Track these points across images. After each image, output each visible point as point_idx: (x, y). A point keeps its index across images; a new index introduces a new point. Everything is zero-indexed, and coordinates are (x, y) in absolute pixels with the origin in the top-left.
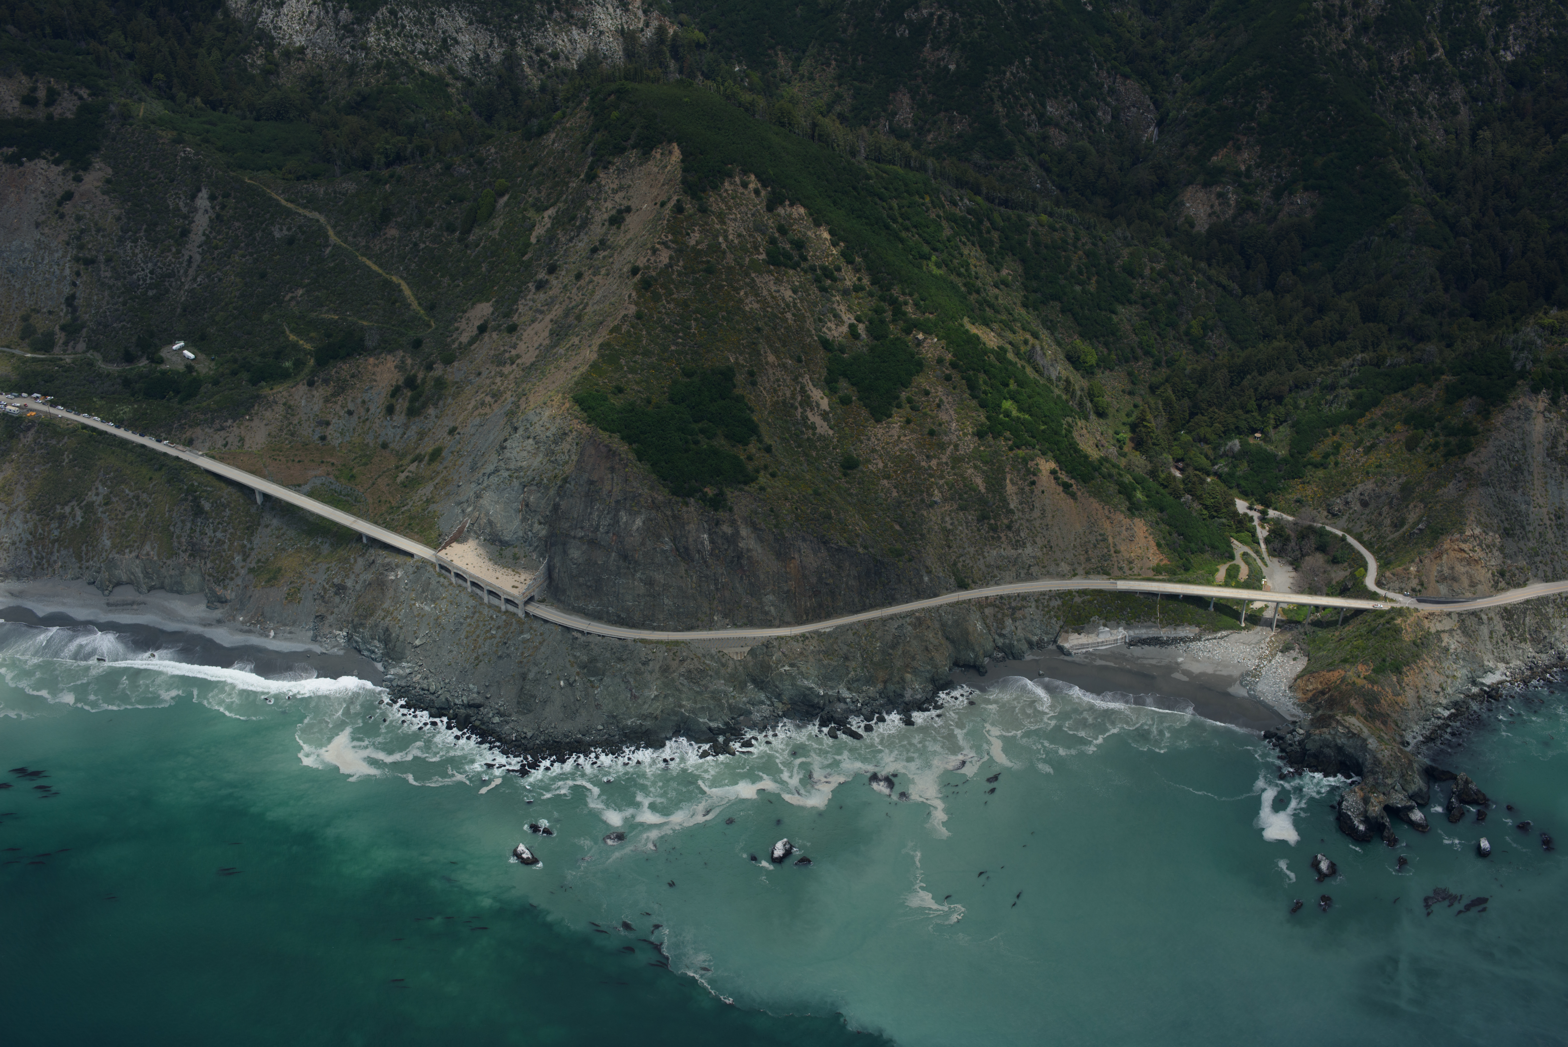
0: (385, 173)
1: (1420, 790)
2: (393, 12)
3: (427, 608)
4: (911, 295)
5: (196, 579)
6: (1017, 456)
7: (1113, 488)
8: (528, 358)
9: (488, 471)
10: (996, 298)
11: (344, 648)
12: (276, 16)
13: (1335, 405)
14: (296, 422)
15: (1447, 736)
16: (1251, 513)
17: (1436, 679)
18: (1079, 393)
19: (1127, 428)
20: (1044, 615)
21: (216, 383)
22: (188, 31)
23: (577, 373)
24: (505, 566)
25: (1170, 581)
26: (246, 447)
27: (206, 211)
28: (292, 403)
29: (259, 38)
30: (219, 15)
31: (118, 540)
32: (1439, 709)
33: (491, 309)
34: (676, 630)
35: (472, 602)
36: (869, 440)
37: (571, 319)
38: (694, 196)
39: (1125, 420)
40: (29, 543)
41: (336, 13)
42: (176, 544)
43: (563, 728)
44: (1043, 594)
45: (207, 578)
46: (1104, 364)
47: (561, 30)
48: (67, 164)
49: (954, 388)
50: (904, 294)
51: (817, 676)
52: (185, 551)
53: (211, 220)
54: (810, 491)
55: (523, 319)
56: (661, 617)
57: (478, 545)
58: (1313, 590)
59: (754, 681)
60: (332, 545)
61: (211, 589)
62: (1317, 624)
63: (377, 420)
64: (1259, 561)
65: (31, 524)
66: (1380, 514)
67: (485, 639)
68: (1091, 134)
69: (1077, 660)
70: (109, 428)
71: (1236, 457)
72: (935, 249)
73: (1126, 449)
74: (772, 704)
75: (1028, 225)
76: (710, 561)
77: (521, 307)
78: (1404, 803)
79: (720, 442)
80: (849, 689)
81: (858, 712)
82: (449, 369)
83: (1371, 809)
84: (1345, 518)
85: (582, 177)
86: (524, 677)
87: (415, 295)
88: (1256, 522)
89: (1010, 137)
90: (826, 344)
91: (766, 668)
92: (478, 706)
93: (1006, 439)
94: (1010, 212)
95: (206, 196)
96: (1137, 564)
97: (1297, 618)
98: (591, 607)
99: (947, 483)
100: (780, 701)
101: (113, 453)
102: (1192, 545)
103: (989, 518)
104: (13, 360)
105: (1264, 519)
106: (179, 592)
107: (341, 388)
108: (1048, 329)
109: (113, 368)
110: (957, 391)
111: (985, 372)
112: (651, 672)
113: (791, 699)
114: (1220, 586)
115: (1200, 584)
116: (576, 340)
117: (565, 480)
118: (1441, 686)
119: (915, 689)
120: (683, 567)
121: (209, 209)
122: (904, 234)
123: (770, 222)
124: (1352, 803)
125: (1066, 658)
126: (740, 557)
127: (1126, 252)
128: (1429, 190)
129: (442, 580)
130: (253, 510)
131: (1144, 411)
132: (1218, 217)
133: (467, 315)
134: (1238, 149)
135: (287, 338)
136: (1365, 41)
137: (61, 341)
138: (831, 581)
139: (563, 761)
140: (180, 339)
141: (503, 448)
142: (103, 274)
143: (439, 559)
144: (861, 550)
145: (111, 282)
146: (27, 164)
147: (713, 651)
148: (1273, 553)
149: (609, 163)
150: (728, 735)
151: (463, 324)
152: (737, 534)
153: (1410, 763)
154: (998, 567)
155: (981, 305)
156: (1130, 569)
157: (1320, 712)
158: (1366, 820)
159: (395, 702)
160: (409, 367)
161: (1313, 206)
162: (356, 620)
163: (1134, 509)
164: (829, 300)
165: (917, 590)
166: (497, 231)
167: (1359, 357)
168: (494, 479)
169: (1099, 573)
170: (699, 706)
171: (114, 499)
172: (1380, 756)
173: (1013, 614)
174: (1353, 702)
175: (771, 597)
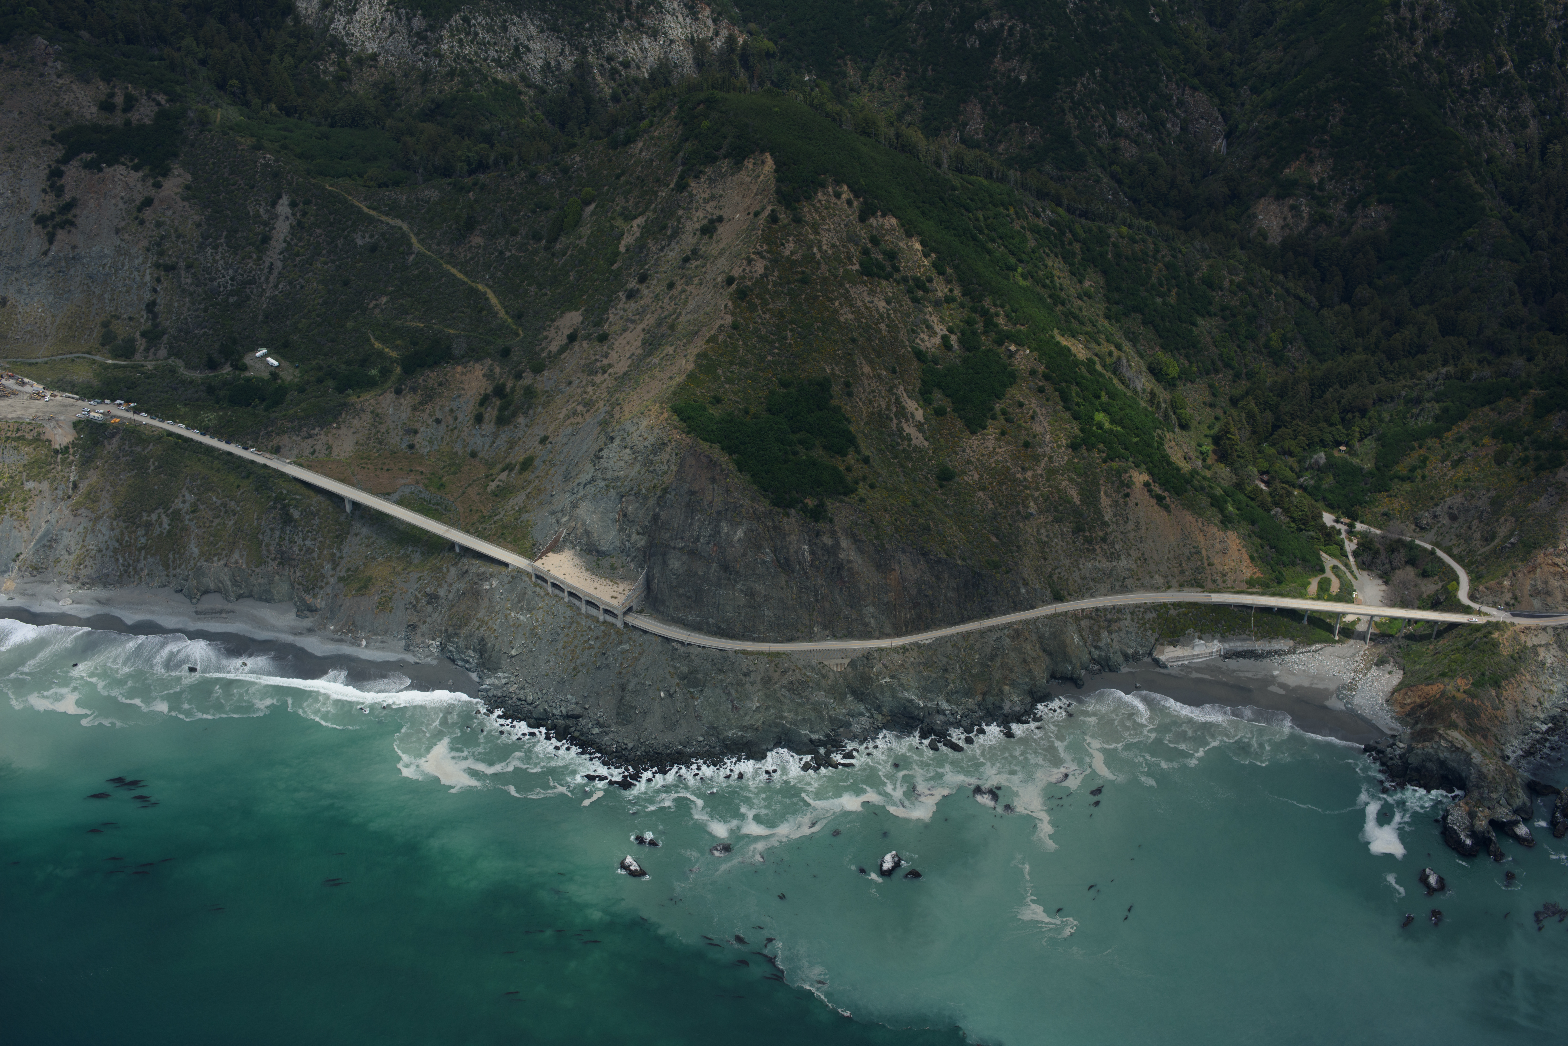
0: (468, 181)
1: (1524, 804)
2: (466, 20)
3: (522, 618)
4: (1002, 306)
5: (285, 588)
6: (1110, 468)
7: (1205, 501)
8: (620, 368)
9: (583, 481)
10: (1080, 310)
11: (438, 658)
12: (348, 23)
13: (1421, 419)
14: (383, 430)
15: (1545, 750)
16: (1338, 526)
17: (1534, 693)
18: (1163, 405)
19: (1209, 440)
20: (1139, 628)
21: (302, 391)
22: (259, 37)
23: (674, 383)
24: (603, 576)
25: (1263, 594)
26: (334, 454)
27: (287, 218)
28: (380, 411)
29: (332, 45)
30: (289, 22)
31: (206, 548)
32: (1537, 724)
33: (581, 318)
34: (776, 641)
35: (569, 613)
36: (964, 451)
37: (664, 329)
38: (788, 206)
39: (1207, 432)
40: (115, 551)
41: (409, 20)
42: (265, 552)
43: (663, 739)
44: (1138, 606)
45: (297, 586)
46: (1186, 376)
47: (632, 38)
48: (146, 170)
49: (1047, 400)
50: (995, 305)
51: (918, 688)
52: (274, 559)
53: (292, 227)
54: (909, 503)
55: (614, 328)
56: (761, 628)
57: (575, 554)
58: (1405, 604)
59: (854, 693)
60: (423, 554)
61: (300, 598)
62: (1410, 637)
63: (465, 429)
64: (1348, 574)
65: (117, 532)
66: (1470, 528)
67: (583, 650)
68: (1160, 145)
69: (1173, 672)
70: (194, 435)
71: (1320, 470)
72: (1020, 261)
73: (1209, 461)
74: (872, 716)
75: (1109, 237)
76: (810, 572)
77: (611, 316)
78: (1509, 818)
79: (819, 453)
80: (948, 701)
81: (957, 724)
82: (539, 378)
83: (1478, 823)
84: (1434, 531)
85: (672, 186)
86: (623, 688)
87: (502, 304)
88: (1344, 535)
89: (1082, 148)
90: (919, 355)
91: (866, 679)
92: (577, 717)
93: (1100, 451)
94: (1091, 223)
95: (286, 203)
96: (1231, 577)
97: (1389, 632)
98: (690, 618)
99: (1042, 496)
100: (880, 713)
101: (199, 460)
102: (1284, 558)
103: (1084, 530)
104: (94, 367)
105: (1351, 532)
106: (267, 601)
107: (429, 397)
108: (1130, 341)
109: (196, 375)
110: (1051, 403)
111: (1077, 384)
112: (753, 684)
113: (891, 711)
114: (1313, 599)
115: (1294, 597)
116: (670, 350)
117: (665, 491)
118: (1538, 700)
119: (1013, 701)
120: (783, 578)
121: (290, 216)
122: (990, 245)
123: (863, 232)
124: (1457, 817)
125: (1162, 671)
126: (840, 568)
127: (1205, 264)
128: (1502, 203)
129: (538, 589)
130: (342, 518)
131: (1227, 423)
132: (1291, 229)
133: (556, 324)
134: (1311, 162)
135: (372, 345)
136: (1435, 54)
137: (142, 348)
138: (930, 593)
139: (664, 772)
140: (263, 346)
141: (599, 458)
142: (183, 281)
143: (535, 569)
144: (959, 562)
145: (192, 288)
146: (106, 170)
147: (814, 663)
148: (1364, 566)
149: (701, 172)
150: (829, 746)
151: (552, 333)
152: (837, 544)
153: (1514, 777)
154: (1093, 580)
155: (1066, 316)
156: (1224, 582)
157: (1419, 726)
158: (1473, 834)
159: (492, 712)
160: (497, 376)
161: (1387, 219)
162: (450, 630)
163: (1226, 522)
164: (921, 311)
165: (1014, 602)
166: (585, 239)
167: (1444, 370)
168: (591, 489)
169: (1192, 586)
170: (800, 717)
171: (202, 507)
172: (1485, 770)
173: (1109, 626)
174: (1454, 716)
175: (871, 609)
